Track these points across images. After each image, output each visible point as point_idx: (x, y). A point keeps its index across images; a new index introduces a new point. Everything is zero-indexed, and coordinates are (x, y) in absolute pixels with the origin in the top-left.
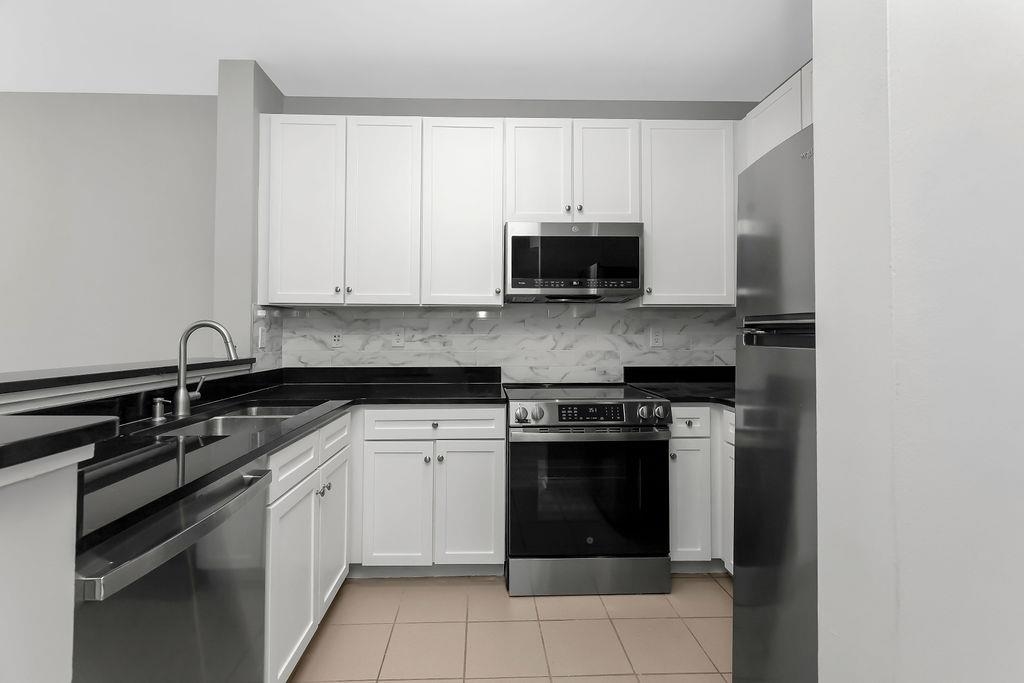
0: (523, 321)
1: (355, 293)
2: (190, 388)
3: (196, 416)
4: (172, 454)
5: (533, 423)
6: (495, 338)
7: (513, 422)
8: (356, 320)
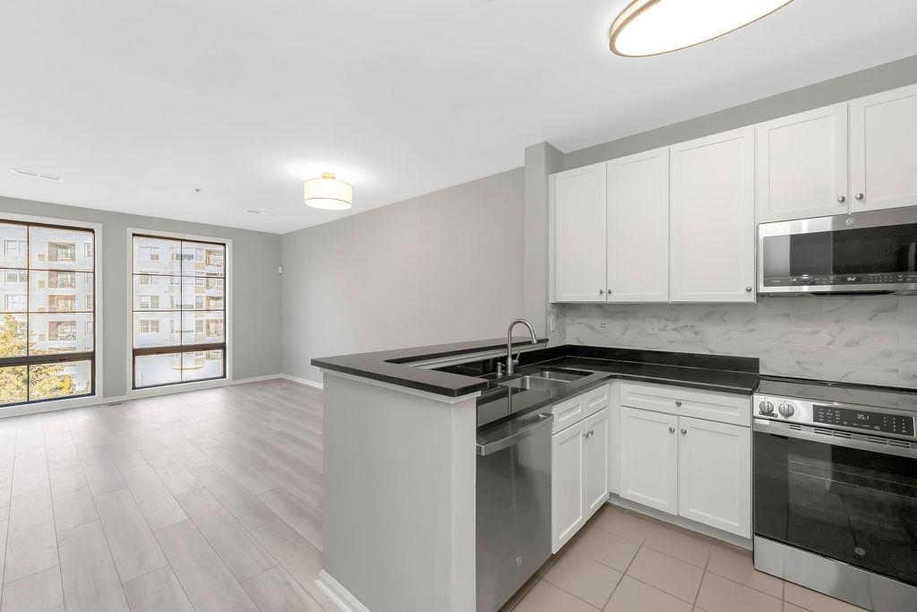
0: (788, 315)
1: (614, 294)
2: (514, 357)
3: (517, 374)
4: (504, 394)
5: (780, 417)
6: (752, 330)
7: (756, 413)
8: (617, 312)
